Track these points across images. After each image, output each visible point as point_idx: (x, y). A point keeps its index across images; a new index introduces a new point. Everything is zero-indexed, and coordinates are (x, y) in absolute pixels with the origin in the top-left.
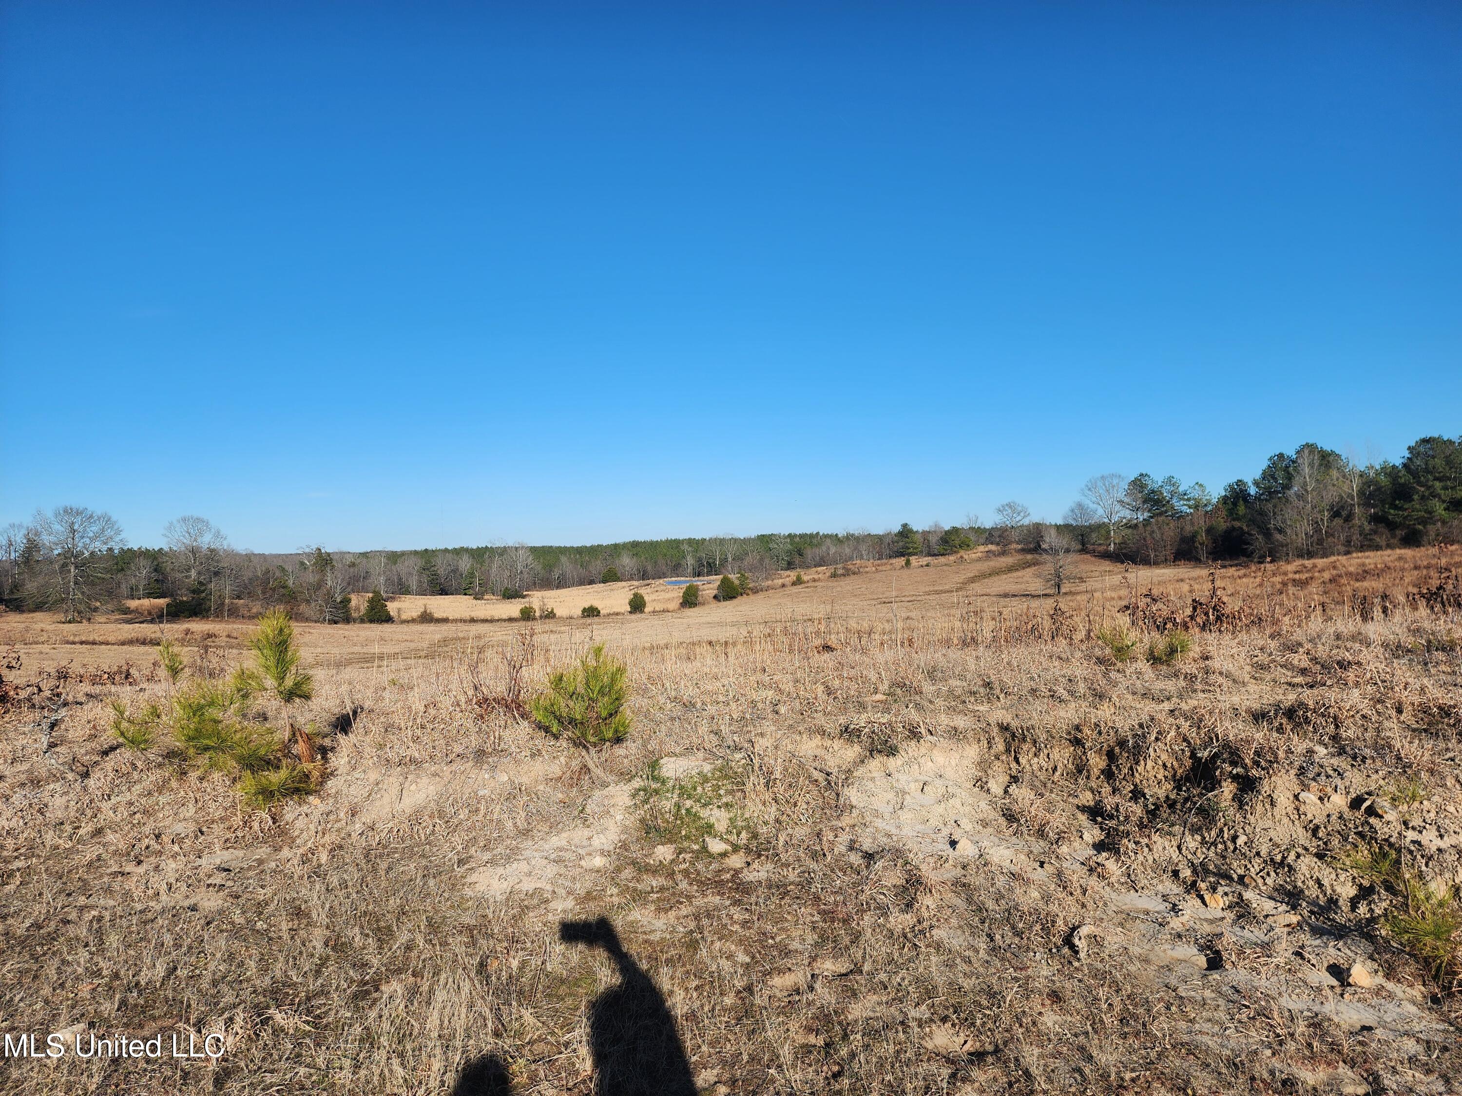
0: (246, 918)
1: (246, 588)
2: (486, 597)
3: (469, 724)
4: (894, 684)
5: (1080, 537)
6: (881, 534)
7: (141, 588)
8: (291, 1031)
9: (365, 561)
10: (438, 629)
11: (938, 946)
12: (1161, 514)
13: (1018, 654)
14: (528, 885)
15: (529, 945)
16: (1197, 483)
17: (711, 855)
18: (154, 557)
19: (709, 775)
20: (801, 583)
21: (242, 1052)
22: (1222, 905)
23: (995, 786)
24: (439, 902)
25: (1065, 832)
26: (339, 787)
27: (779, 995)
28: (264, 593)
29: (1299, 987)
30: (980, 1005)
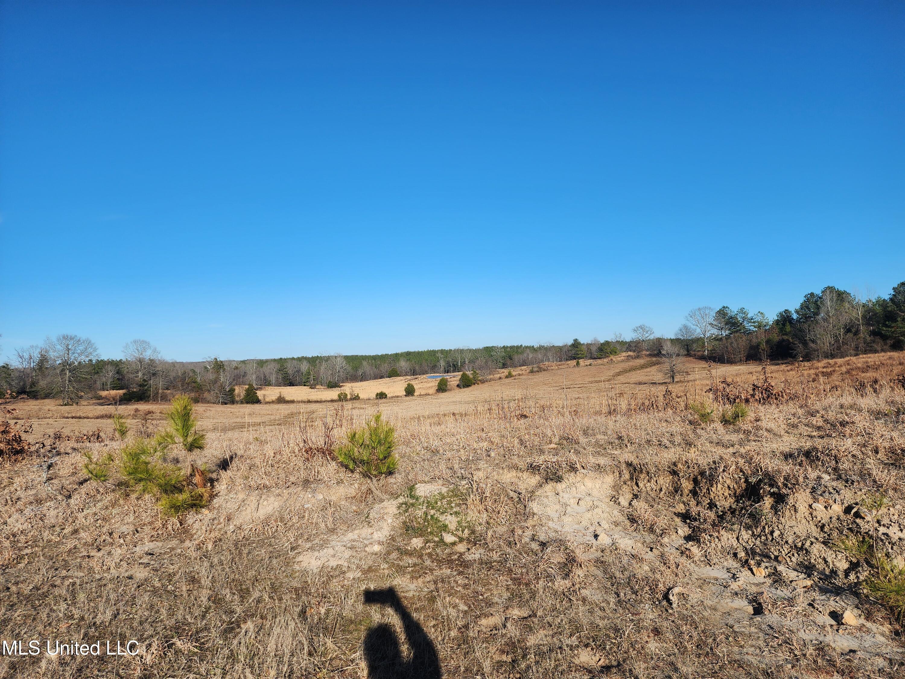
0: (162, 584)
1: (172, 383)
2: (317, 387)
3: (301, 464)
4: (562, 438)
5: (686, 347)
6: (561, 345)
7: (109, 384)
8: (186, 652)
9: (243, 366)
10: (288, 407)
11: (584, 600)
12: (737, 332)
13: (641, 418)
14: (333, 563)
15: (332, 599)
16: (759, 312)
17: (445, 544)
18: (117, 365)
19: (446, 494)
20: (511, 377)
21: (156, 665)
22: (764, 574)
23: (623, 500)
24: (279, 573)
25: (666, 529)
26: (221, 503)
27: (484, 630)
28: (182, 386)
29: (811, 625)
30: (609, 637)
